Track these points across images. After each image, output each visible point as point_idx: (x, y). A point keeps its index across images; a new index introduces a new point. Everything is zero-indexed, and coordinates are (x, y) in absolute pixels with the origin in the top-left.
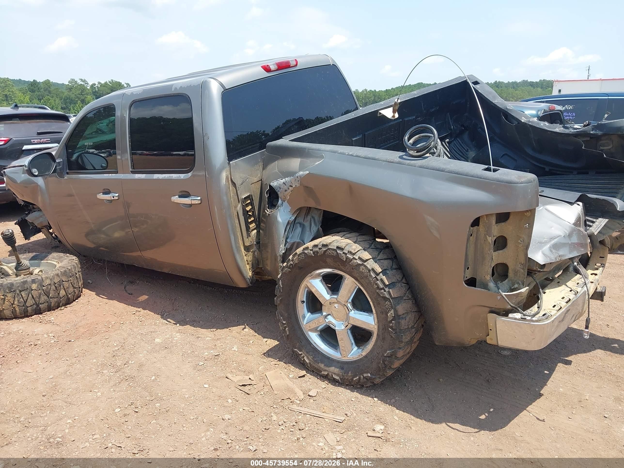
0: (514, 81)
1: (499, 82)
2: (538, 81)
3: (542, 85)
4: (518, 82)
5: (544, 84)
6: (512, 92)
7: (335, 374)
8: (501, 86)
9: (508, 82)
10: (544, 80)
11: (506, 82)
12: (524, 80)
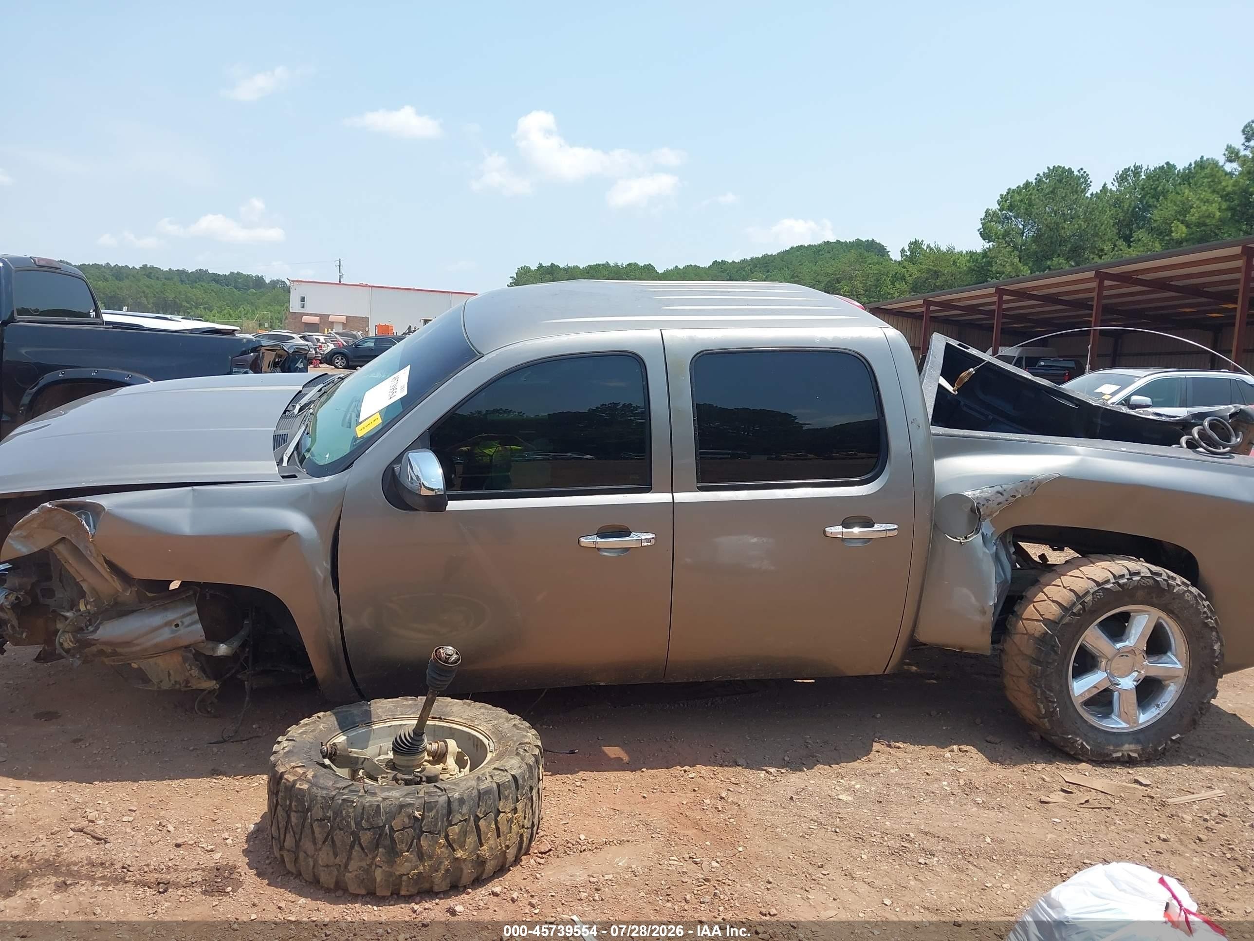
0: (181, 269)
1: (152, 268)
2: (228, 274)
3: (236, 282)
4: (190, 272)
5: (240, 280)
6: (185, 291)
7: (1131, 751)
8: (157, 276)
9: (170, 269)
10: (238, 273)
11: (165, 270)
12: (200, 270)
